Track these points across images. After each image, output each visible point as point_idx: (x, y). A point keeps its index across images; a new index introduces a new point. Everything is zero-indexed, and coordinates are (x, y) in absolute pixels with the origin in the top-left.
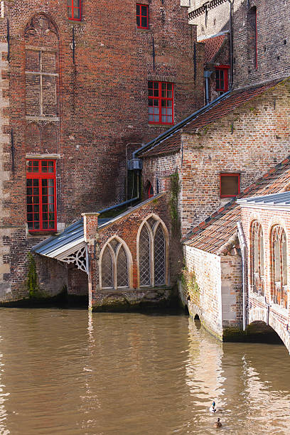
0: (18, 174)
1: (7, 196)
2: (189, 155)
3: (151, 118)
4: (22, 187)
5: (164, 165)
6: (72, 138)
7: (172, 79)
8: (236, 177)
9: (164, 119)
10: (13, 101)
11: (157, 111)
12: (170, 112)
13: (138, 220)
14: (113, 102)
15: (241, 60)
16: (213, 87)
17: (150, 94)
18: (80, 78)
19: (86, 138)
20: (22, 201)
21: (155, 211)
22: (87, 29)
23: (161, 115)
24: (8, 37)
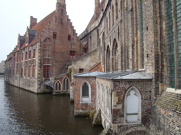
0: (42, 68)
1: (39, 72)
2: (73, 65)
3: (71, 58)
4: (42, 71)
5: (70, 67)
6: (53, 61)
7: (75, 50)
8: (83, 69)
9: (73, 58)
10: (41, 54)
11: (72, 57)
12: (75, 57)
13: (63, 78)
14: (62, 55)
15: (89, 47)
16: (84, 52)
17: (70, 53)
18: (56, 50)
19: (57, 61)
20: (42, 73)
21: (67, 76)
22: (57, 41)
23: (73, 57)
24: (41, 42)
